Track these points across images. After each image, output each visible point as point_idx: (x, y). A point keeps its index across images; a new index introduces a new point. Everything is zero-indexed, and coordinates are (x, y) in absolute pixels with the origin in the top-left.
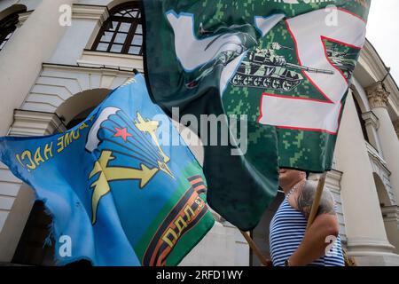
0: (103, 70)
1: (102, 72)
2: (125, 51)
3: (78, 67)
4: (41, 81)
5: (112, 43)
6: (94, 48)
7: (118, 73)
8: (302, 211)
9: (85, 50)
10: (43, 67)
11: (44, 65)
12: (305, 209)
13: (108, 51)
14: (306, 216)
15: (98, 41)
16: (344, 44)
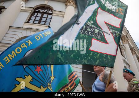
0: (31, 29)
1: (31, 30)
2: (39, 23)
3: (22, 28)
4: (9, 32)
5: (35, 20)
6: (28, 22)
7: (36, 31)
8: (104, 82)
9: (25, 22)
10: (10, 28)
11: (10, 27)
12: (105, 81)
13: (33, 23)
14: (105, 84)
15: (30, 19)
16: (112, 25)
